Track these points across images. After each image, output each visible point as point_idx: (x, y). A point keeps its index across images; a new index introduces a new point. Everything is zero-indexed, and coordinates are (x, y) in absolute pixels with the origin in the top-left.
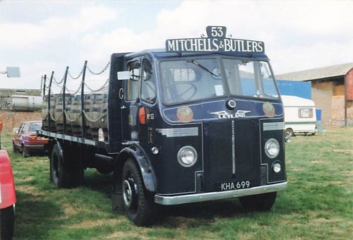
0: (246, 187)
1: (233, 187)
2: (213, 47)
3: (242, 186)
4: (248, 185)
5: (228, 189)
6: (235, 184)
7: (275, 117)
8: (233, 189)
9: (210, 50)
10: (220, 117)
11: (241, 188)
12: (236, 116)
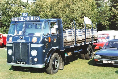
0: (23, 64)
1: (20, 63)
2: (24, 19)
3: (22, 63)
4: (24, 63)
5: (18, 64)
6: (21, 62)
7: (36, 42)
8: (20, 64)
9: (23, 20)
10: (17, 41)
11: (22, 64)
12: (22, 41)
